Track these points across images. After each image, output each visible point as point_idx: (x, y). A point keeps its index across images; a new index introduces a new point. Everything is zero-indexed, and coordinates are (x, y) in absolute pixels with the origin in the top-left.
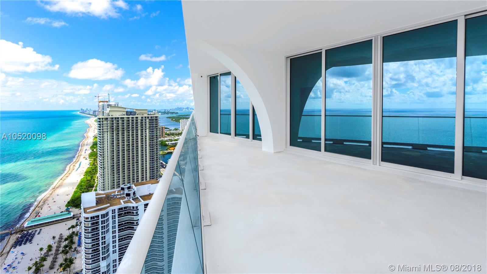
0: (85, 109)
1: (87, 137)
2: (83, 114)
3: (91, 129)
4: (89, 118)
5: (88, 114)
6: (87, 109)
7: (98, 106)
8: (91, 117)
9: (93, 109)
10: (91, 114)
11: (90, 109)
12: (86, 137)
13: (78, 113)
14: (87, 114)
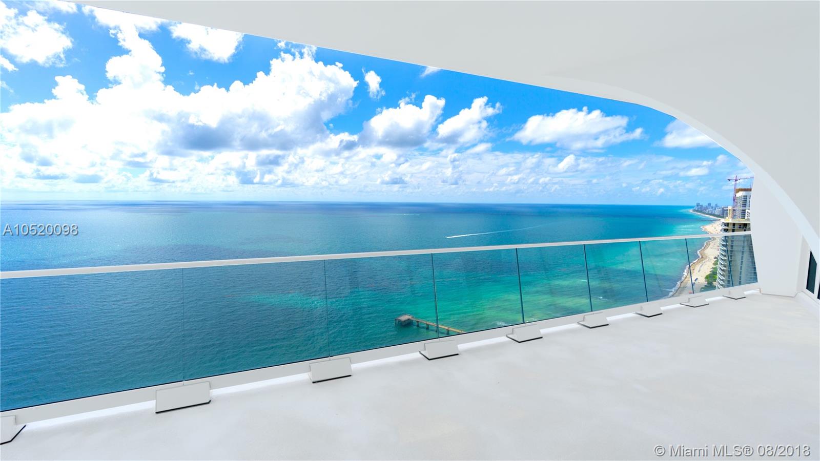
0: (705, 204)
1: (702, 257)
2: (699, 213)
3: (712, 244)
4: (711, 221)
5: (710, 214)
6: (709, 204)
7: (734, 200)
8: (715, 220)
9: (722, 204)
10: (716, 213)
11: (716, 205)
12: (699, 257)
13: (691, 211)
14: (708, 214)
